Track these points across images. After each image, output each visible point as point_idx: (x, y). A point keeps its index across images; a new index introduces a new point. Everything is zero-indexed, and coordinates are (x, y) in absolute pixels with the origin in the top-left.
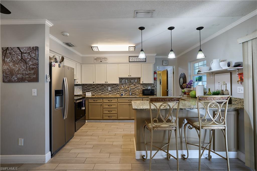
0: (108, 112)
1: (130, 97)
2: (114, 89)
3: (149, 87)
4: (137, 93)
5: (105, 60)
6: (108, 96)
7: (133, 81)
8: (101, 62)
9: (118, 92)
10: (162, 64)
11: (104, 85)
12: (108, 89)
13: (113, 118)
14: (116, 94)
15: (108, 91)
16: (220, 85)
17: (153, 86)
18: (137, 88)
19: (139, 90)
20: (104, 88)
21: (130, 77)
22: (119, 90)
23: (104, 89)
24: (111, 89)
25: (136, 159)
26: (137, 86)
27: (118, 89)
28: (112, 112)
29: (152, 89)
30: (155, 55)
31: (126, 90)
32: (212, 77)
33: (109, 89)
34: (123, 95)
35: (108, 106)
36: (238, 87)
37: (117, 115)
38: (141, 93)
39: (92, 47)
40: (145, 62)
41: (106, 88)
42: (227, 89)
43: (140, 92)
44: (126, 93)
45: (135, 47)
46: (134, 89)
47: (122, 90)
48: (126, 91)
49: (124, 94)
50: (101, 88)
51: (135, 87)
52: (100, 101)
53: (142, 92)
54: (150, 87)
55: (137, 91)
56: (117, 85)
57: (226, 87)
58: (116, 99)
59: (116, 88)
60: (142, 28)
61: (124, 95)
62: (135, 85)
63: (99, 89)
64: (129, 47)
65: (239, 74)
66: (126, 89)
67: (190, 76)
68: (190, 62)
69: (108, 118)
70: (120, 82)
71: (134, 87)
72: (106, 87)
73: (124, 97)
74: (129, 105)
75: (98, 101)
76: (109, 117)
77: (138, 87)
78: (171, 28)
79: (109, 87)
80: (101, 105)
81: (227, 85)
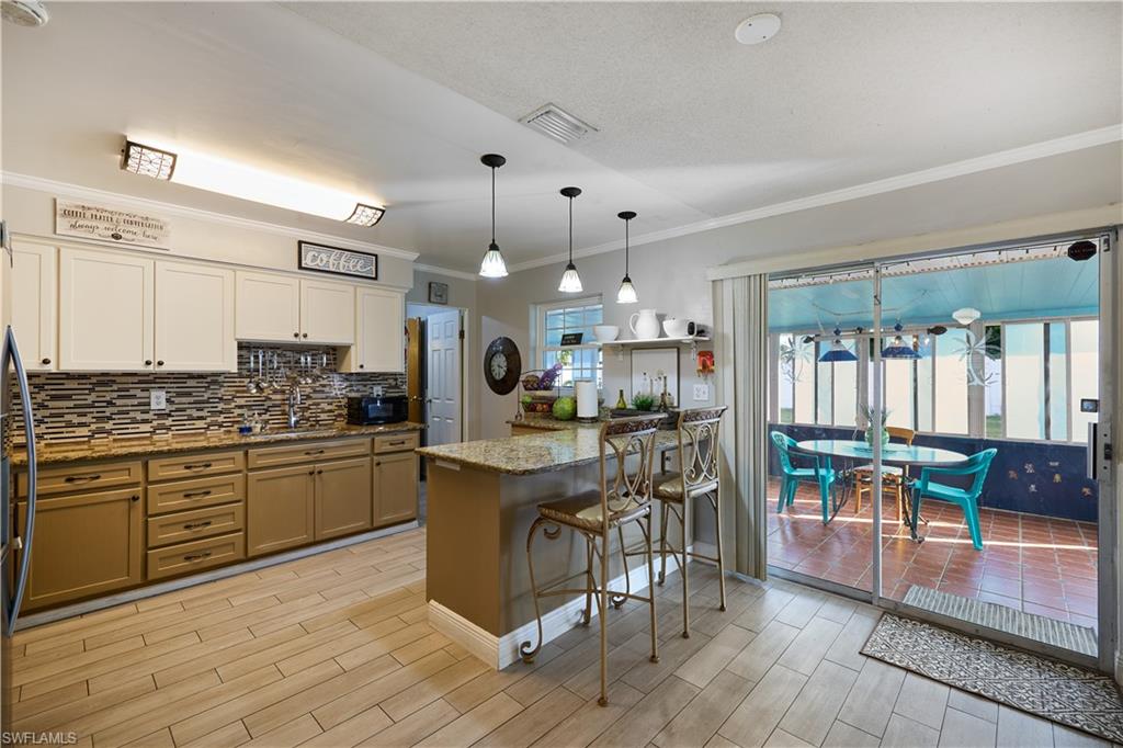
0: (187, 534)
1: (293, 435)
2: (192, 399)
3: (375, 388)
4: (323, 416)
5: (149, 232)
6: (202, 438)
7: (309, 359)
8: (117, 237)
9: (221, 419)
10: (427, 297)
11: (118, 379)
12: (149, 404)
13: (215, 558)
14: (207, 429)
15: (145, 416)
16: (649, 381)
17: (394, 383)
18: (323, 392)
19: (331, 404)
20: (115, 395)
21: (303, 340)
22: (221, 406)
23: (118, 402)
24: (168, 400)
25: (503, 670)
26: (324, 386)
27: (221, 399)
28: (214, 527)
29: (388, 395)
30: (415, 256)
31: (269, 403)
32: (621, 357)
33: (158, 400)
34: (250, 429)
35: (187, 500)
36: (696, 386)
37: (246, 534)
38: (340, 415)
39: (129, 144)
40: (376, 279)
41: (134, 396)
42: (668, 391)
43: (336, 413)
44: (266, 422)
45: (383, 211)
46: (308, 397)
47: (240, 407)
48: (267, 410)
49: (259, 426)
50: (92, 398)
51: (312, 388)
52: (124, 478)
53: (345, 412)
54: (379, 388)
55: (322, 405)
56: (209, 380)
57: (665, 386)
58: (239, 454)
59: (206, 396)
60: (493, 161)
61: (257, 429)
62: (316, 379)
63: (71, 404)
64: (359, 205)
65: (701, 354)
66: (268, 399)
67: (535, 349)
68: (536, 304)
69: (183, 565)
70: (242, 361)
71: (309, 390)
72: (132, 392)
73: (259, 439)
74: (311, 473)
75: (104, 480)
76: (188, 559)
77: (327, 389)
78: (570, 192)
79: (153, 394)
80: (135, 499)
81: (668, 379)
